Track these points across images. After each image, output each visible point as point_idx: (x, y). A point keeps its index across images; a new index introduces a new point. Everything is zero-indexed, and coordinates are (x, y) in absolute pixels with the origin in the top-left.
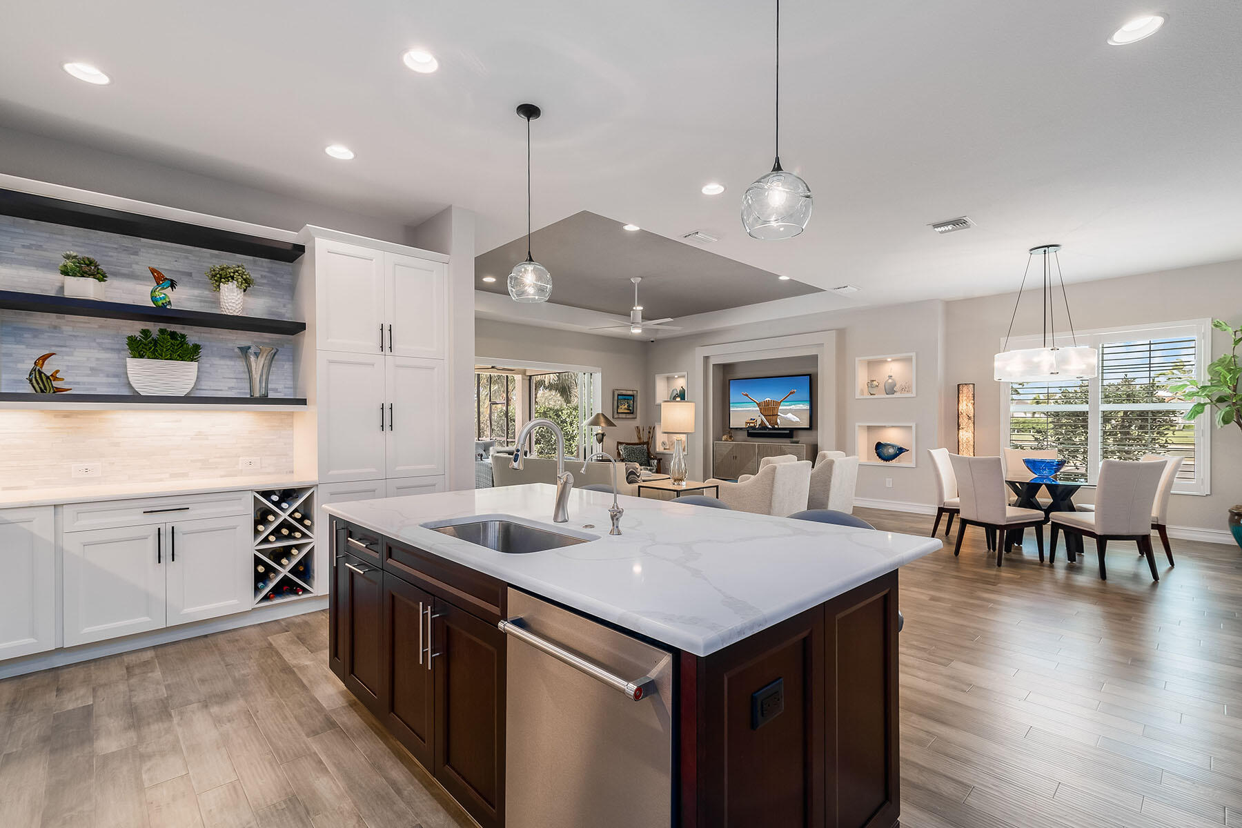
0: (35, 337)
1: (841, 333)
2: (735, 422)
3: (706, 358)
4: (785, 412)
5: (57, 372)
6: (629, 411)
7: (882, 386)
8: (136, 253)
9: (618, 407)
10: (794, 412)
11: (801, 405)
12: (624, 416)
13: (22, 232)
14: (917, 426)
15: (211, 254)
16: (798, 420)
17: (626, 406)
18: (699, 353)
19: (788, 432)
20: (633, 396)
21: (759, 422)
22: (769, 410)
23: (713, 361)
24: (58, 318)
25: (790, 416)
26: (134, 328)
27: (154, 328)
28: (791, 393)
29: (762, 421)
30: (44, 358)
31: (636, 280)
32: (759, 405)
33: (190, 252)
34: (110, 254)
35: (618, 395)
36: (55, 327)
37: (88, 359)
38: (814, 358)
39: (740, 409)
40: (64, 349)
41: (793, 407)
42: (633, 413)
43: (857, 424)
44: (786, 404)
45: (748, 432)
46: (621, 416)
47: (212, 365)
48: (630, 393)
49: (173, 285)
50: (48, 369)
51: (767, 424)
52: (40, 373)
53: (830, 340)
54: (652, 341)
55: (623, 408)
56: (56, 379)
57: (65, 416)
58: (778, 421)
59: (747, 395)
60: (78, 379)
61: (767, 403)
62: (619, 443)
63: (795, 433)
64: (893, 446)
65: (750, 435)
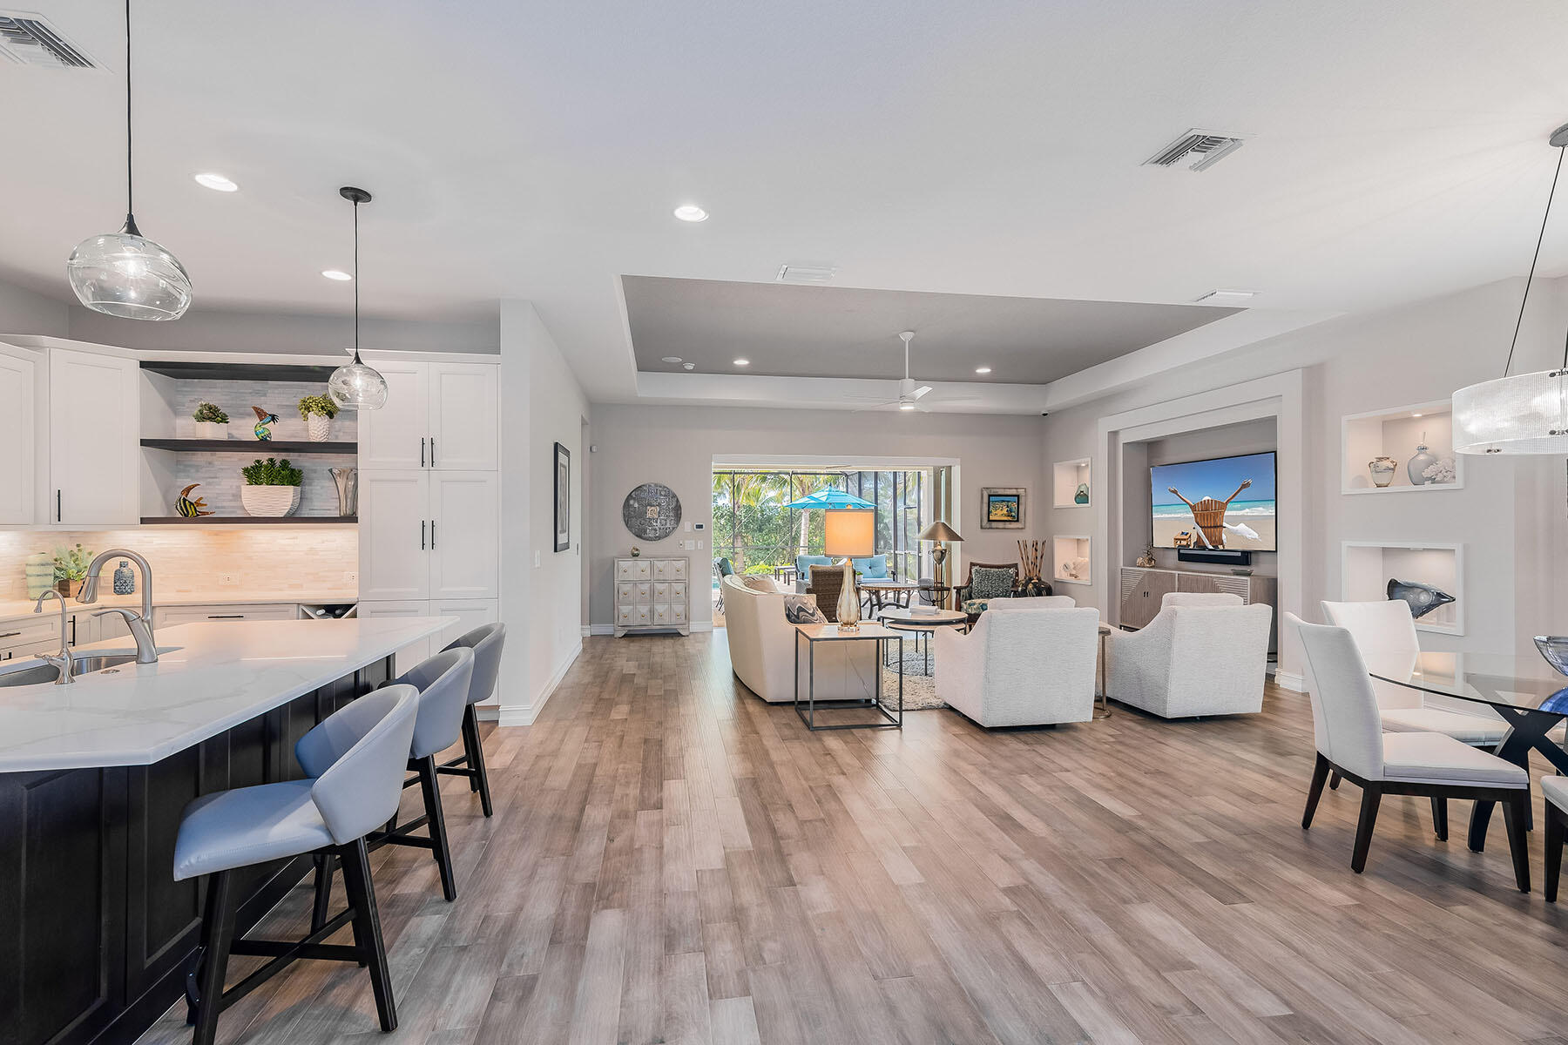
0: (198, 471)
1: (1314, 377)
2: (1164, 538)
3: (1114, 435)
4: (1236, 521)
5: (201, 498)
6: (1010, 519)
7: (1402, 469)
8: (265, 395)
9: (989, 513)
10: (1251, 521)
11: (1261, 509)
12: (1001, 525)
13: (189, 390)
14: (1466, 548)
15: (322, 386)
16: (1256, 535)
17: (1005, 512)
18: (1105, 425)
19: (1240, 554)
20: (1018, 496)
21: (1194, 539)
22: (1209, 516)
23: (1125, 438)
24: (212, 455)
25: (1242, 527)
26: (249, 459)
27: (264, 457)
28: (1244, 486)
29: (1199, 536)
30: (188, 490)
31: (907, 337)
32: (1193, 508)
33: (306, 387)
34: (247, 398)
35: (990, 496)
36: (210, 463)
37: (231, 486)
38: (1269, 425)
39: (1167, 516)
40: (215, 480)
41: (1247, 512)
42: (1018, 521)
43: (1345, 544)
44: (1238, 505)
45: (1179, 554)
46: (994, 524)
47: (322, 487)
48: (1014, 492)
49: (273, 418)
50: (192, 497)
51: (1207, 542)
52: (185, 500)
53: (1292, 388)
54: (1045, 415)
55: (1000, 513)
56: (199, 504)
57: (216, 535)
58: (1224, 537)
59: (1175, 492)
60: (225, 504)
61: (1206, 506)
62: (972, 565)
63: (1253, 556)
64: (1425, 590)
65: (1182, 557)
